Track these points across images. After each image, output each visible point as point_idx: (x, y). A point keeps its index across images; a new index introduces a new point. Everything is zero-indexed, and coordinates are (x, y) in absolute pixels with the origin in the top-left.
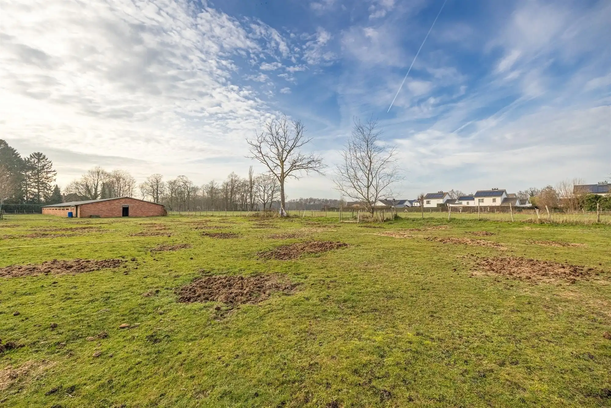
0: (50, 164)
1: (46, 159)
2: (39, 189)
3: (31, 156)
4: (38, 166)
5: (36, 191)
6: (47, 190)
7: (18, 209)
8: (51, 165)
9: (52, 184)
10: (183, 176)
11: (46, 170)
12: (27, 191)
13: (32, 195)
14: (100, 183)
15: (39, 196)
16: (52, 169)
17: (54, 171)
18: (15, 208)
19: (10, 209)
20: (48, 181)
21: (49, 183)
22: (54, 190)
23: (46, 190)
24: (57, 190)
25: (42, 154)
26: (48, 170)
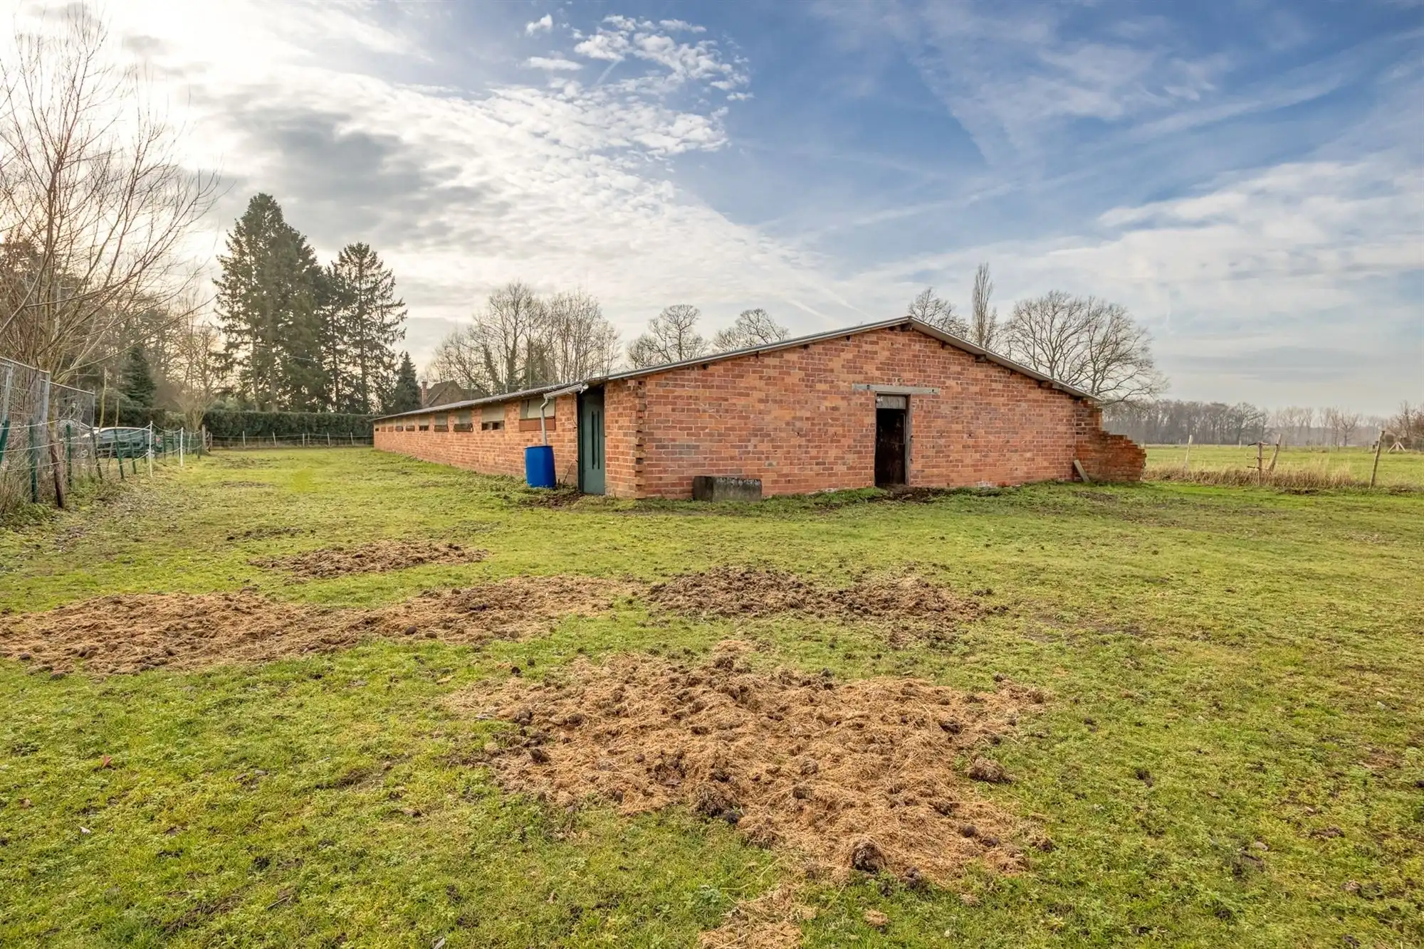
0: (389, 281)
1: (380, 267)
2: (364, 367)
3: (342, 258)
4: (360, 290)
5: (358, 371)
6: (386, 368)
7: (310, 429)
8: (393, 284)
9: (396, 348)
10: (757, 312)
11: (379, 302)
12: (335, 372)
13: (349, 384)
14: (522, 343)
15: (363, 388)
16: (395, 298)
17: (400, 304)
18: (304, 425)
19: (291, 430)
20: (386, 340)
21: (388, 346)
22: (403, 369)
23: (381, 370)
24: (407, 371)
25: (367, 249)
26: (385, 302)
